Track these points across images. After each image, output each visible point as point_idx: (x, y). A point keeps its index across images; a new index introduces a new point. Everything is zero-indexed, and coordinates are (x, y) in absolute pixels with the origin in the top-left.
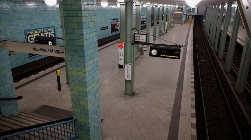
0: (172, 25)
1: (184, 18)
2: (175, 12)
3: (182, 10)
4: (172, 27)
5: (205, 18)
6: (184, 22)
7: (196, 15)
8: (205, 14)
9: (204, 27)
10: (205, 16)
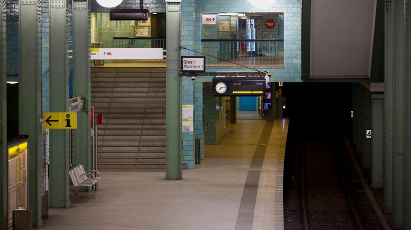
0: (78, 175)
1: (188, 111)
2: (98, 54)
3: (159, 38)
4: (82, 195)
5: (376, 113)
6: (189, 143)
7: (298, 79)
8: (378, 74)
9: (380, 192)
10: (374, 87)
